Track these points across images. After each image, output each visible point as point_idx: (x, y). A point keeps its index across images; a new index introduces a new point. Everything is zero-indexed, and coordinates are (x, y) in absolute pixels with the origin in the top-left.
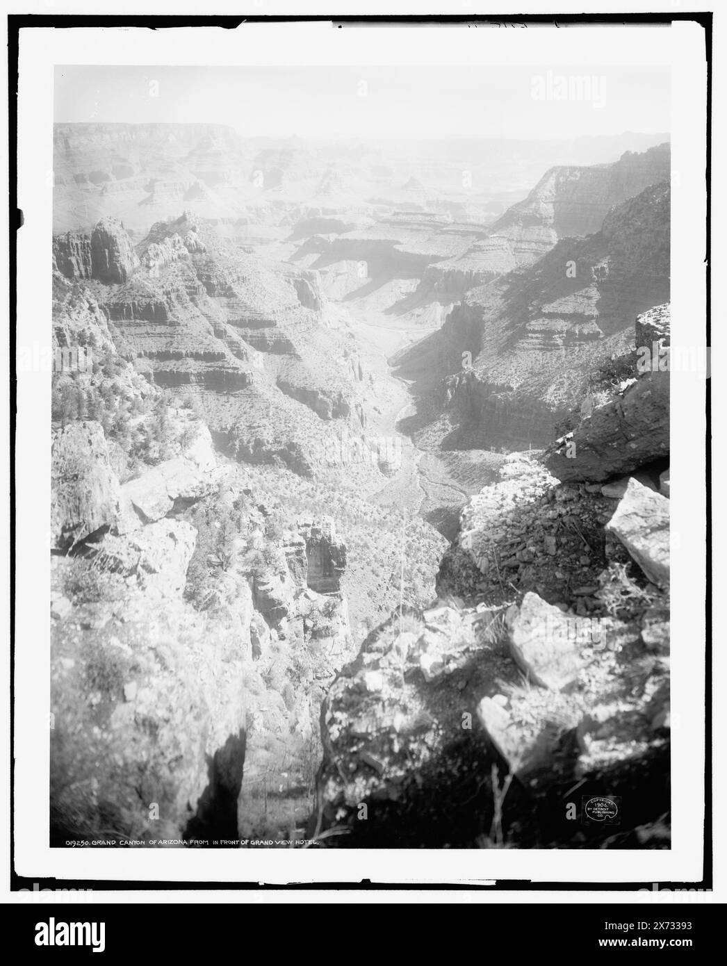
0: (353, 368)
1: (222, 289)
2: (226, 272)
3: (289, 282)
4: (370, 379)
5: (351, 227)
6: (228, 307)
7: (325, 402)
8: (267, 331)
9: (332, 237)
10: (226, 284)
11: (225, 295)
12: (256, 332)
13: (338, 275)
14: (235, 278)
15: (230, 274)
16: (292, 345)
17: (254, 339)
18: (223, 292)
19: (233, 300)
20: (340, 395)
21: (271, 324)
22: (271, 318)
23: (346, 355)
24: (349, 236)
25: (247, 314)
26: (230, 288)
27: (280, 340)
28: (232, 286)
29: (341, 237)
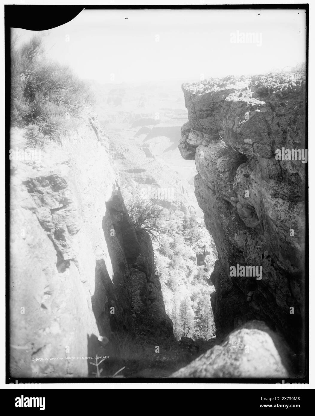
0: (180, 188)
1: (119, 156)
2: (120, 148)
3: (141, 149)
4: (187, 192)
5: (159, 122)
6: (123, 164)
7: (175, 206)
8: (142, 174)
9: (152, 127)
10: (121, 153)
11: (120, 158)
12: (137, 175)
13: (156, 143)
14: (124, 150)
15: (122, 148)
16: (154, 180)
17: (136, 178)
18: (119, 157)
19: (124, 160)
20: (181, 203)
21: (144, 171)
22: (143, 168)
23: (177, 182)
24: (160, 125)
25: (132, 167)
26: (123, 155)
27: (149, 178)
28: (123, 154)
29: (155, 127)
